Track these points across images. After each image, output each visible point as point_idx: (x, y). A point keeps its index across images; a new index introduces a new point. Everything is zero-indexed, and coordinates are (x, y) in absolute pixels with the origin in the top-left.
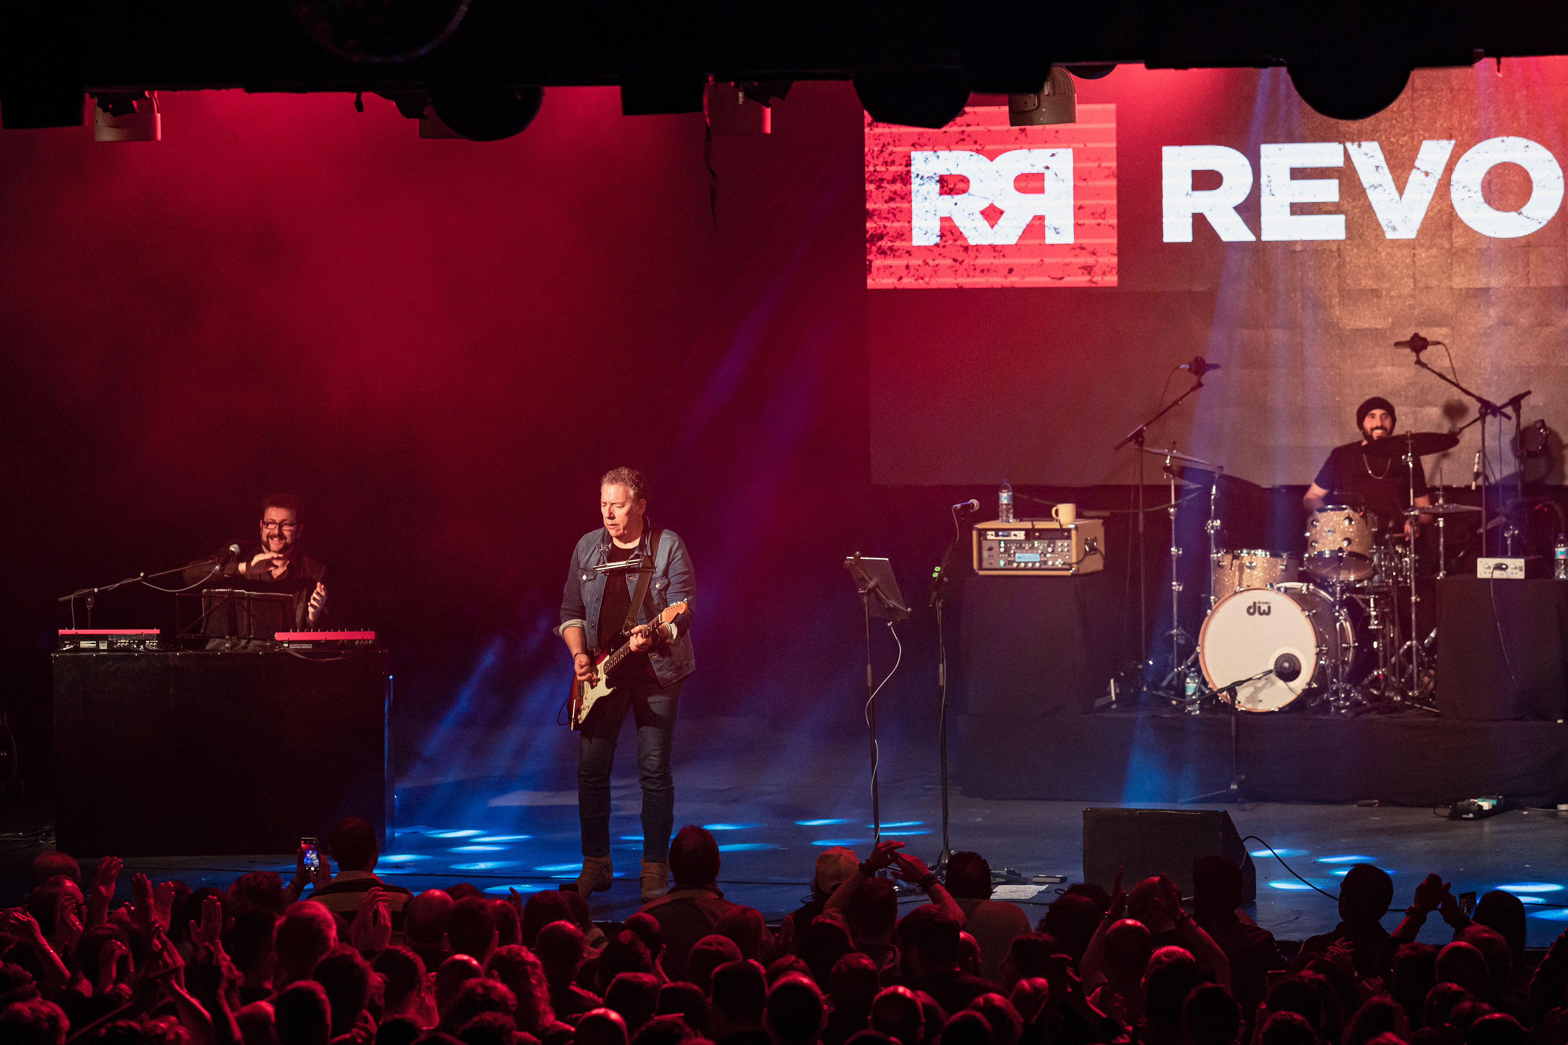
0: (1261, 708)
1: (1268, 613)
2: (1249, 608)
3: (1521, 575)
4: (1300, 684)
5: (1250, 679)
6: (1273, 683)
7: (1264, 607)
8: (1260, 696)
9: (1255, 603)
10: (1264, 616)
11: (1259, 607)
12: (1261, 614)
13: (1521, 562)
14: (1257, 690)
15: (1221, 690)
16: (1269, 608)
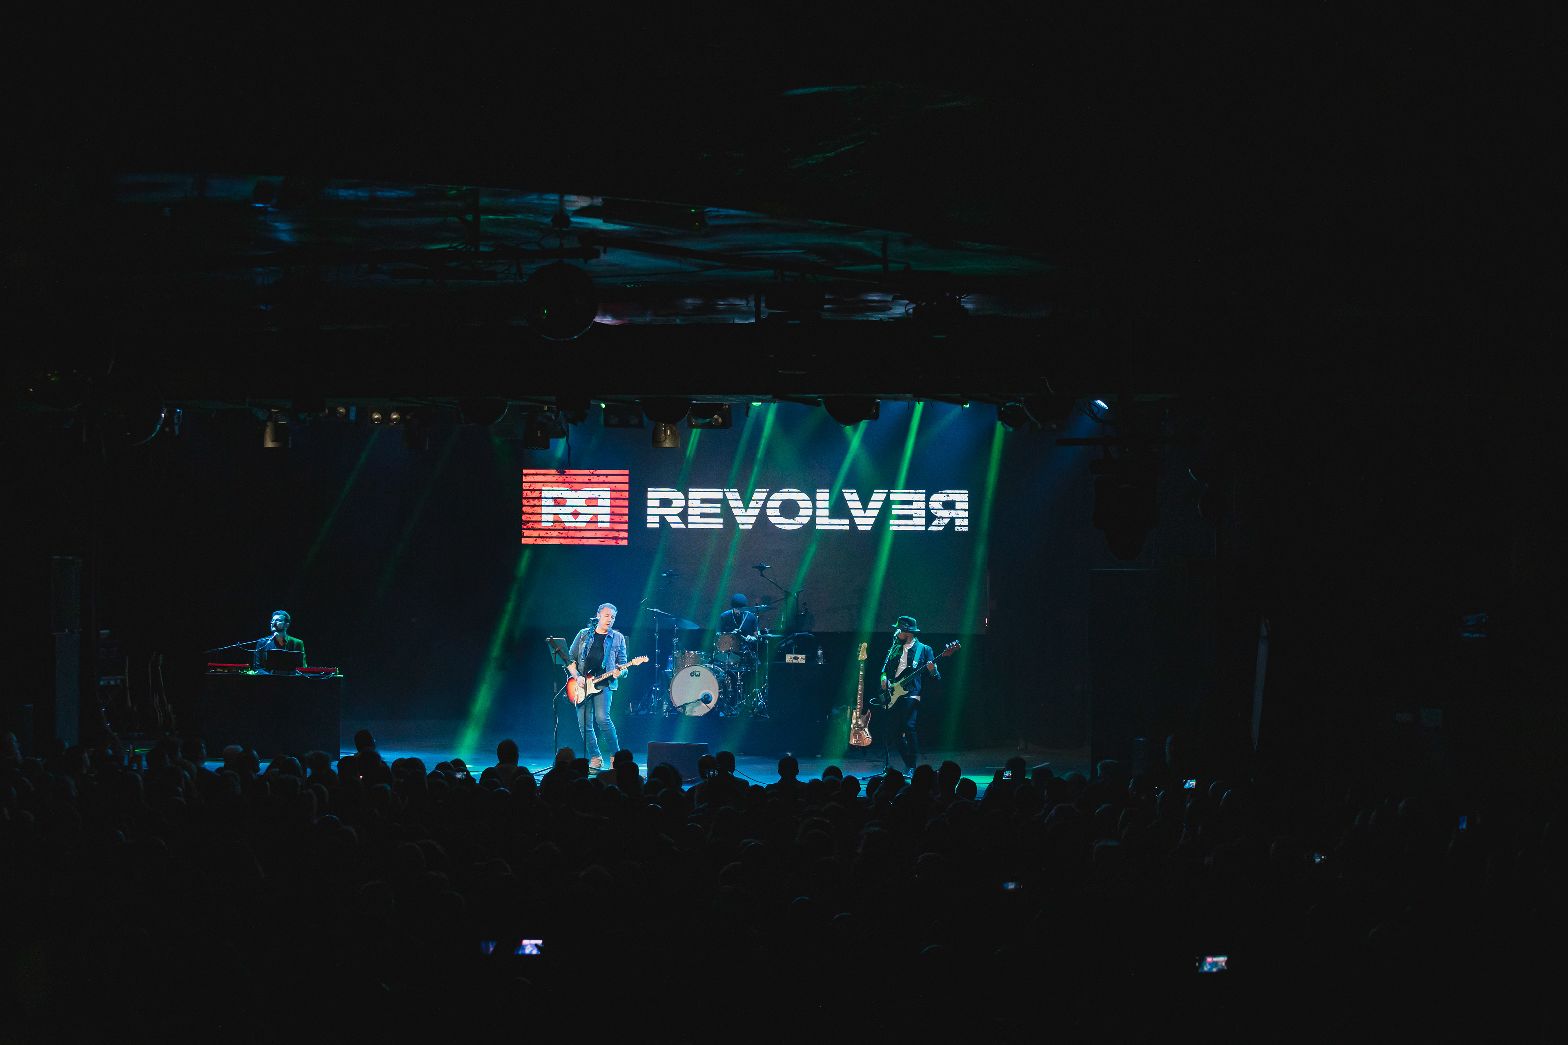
0: (695, 714)
1: (699, 675)
2: (691, 674)
3: (804, 662)
4: (712, 705)
5: (692, 702)
6: (700, 704)
7: (697, 673)
8: (694, 710)
9: (693, 671)
10: (697, 677)
11: (696, 673)
12: (696, 676)
13: (804, 656)
14: (693, 707)
15: (679, 707)
16: (700, 673)
